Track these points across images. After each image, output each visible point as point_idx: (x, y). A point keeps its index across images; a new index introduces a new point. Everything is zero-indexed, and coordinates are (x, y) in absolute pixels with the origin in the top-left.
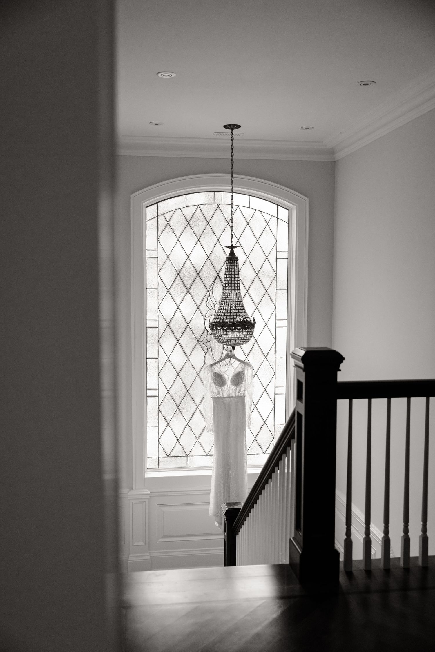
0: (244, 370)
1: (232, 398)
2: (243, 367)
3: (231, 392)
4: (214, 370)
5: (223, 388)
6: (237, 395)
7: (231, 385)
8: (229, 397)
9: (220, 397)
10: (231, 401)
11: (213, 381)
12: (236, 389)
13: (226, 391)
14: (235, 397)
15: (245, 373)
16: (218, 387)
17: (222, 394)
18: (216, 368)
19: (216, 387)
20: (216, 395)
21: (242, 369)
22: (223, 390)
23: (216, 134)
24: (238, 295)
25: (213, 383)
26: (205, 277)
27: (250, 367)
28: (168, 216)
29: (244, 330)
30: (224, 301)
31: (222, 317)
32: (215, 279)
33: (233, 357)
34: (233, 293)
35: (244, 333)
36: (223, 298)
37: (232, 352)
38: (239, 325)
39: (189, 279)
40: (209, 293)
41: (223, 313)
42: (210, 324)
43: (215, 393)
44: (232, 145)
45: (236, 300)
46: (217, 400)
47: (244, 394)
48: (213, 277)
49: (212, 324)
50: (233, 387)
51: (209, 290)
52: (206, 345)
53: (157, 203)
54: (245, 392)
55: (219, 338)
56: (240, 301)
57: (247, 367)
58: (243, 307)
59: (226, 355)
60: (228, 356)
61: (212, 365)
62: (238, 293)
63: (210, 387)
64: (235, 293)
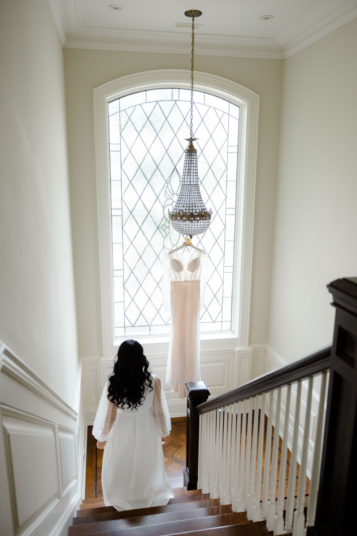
0: (200, 257)
1: (188, 283)
2: (199, 254)
3: (187, 277)
4: (173, 257)
5: (180, 273)
6: (192, 279)
7: (188, 271)
8: (186, 281)
9: (178, 282)
10: (187, 285)
11: (172, 267)
12: (192, 274)
13: (183, 276)
14: (191, 281)
15: (200, 259)
16: (176, 273)
17: (180, 278)
18: (174, 255)
19: (174, 273)
20: (174, 280)
21: (198, 256)
22: (180, 275)
23: (176, 24)
24: (196, 187)
25: (171, 268)
26: (164, 169)
27: (206, 254)
28: (129, 111)
29: (202, 221)
30: (183, 192)
31: (182, 208)
32: (173, 172)
33: (190, 245)
34: (192, 185)
35: (202, 223)
36: (182, 190)
37: (189, 240)
38: (197, 216)
39: (149, 171)
40: (168, 184)
41: (182, 204)
42: (169, 214)
43: (173, 278)
44: (193, 34)
45: (195, 192)
46: (174, 284)
47: (199, 279)
48: (171, 170)
49: (171, 214)
50: (189, 273)
51: (168, 182)
52: (165, 231)
53: (119, 98)
54: (200, 277)
55: (178, 228)
56: (198, 193)
57: (202, 255)
58: (201, 198)
59: (183, 243)
60: (186, 244)
61: (171, 253)
62: (197, 185)
63: (169, 272)
64: (193, 185)
